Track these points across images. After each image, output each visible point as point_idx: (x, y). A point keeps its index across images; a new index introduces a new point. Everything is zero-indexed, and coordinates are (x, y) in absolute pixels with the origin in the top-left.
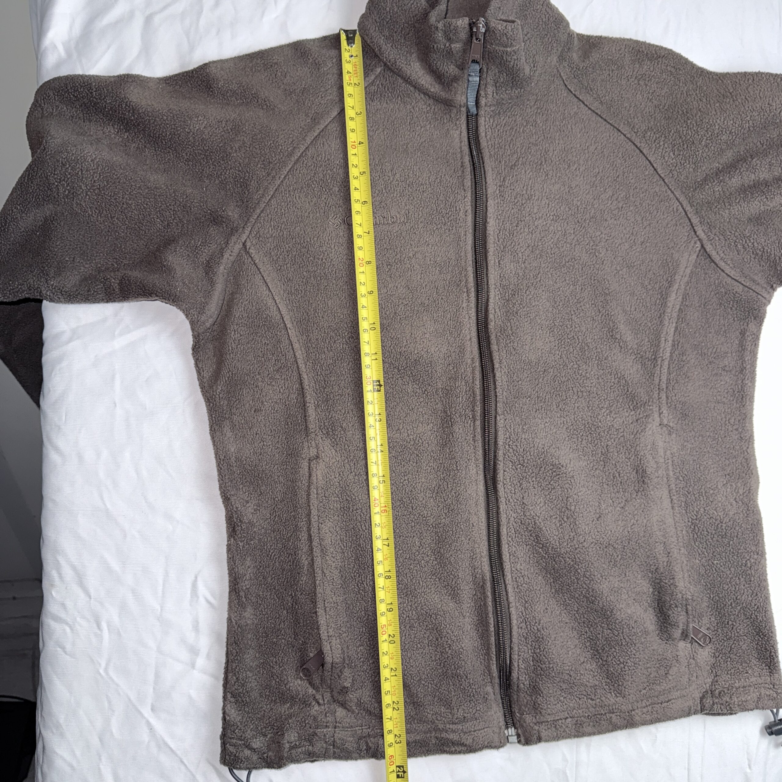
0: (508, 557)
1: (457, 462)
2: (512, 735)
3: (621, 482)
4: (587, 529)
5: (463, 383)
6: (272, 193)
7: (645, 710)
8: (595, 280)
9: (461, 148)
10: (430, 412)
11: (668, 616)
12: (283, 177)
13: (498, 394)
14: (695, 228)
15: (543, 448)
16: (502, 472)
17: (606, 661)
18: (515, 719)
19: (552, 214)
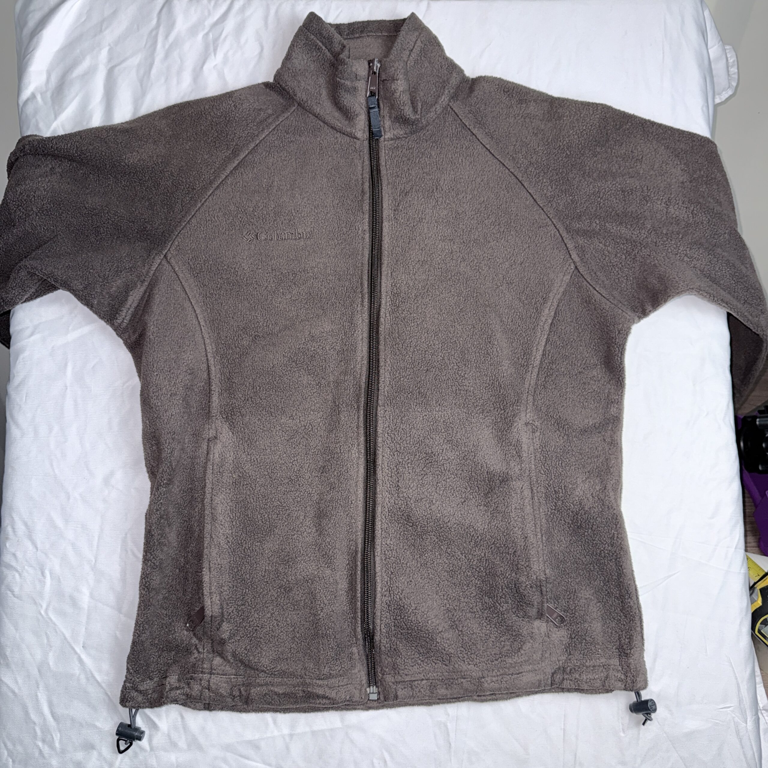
0: (380, 532)
1: (341, 446)
2: (373, 693)
3: (487, 472)
4: (452, 511)
5: (352, 378)
6: (193, 213)
7: (494, 679)
8: (477, 292)
9: (362, 175)
10: (322, 402)
11: (524, 596)
13: (380, 388)
14: (570, 252)
15: (419, 438)
16: (381, 457)
17: (461, 631)
18: (377, 679)
19: (440, 235)
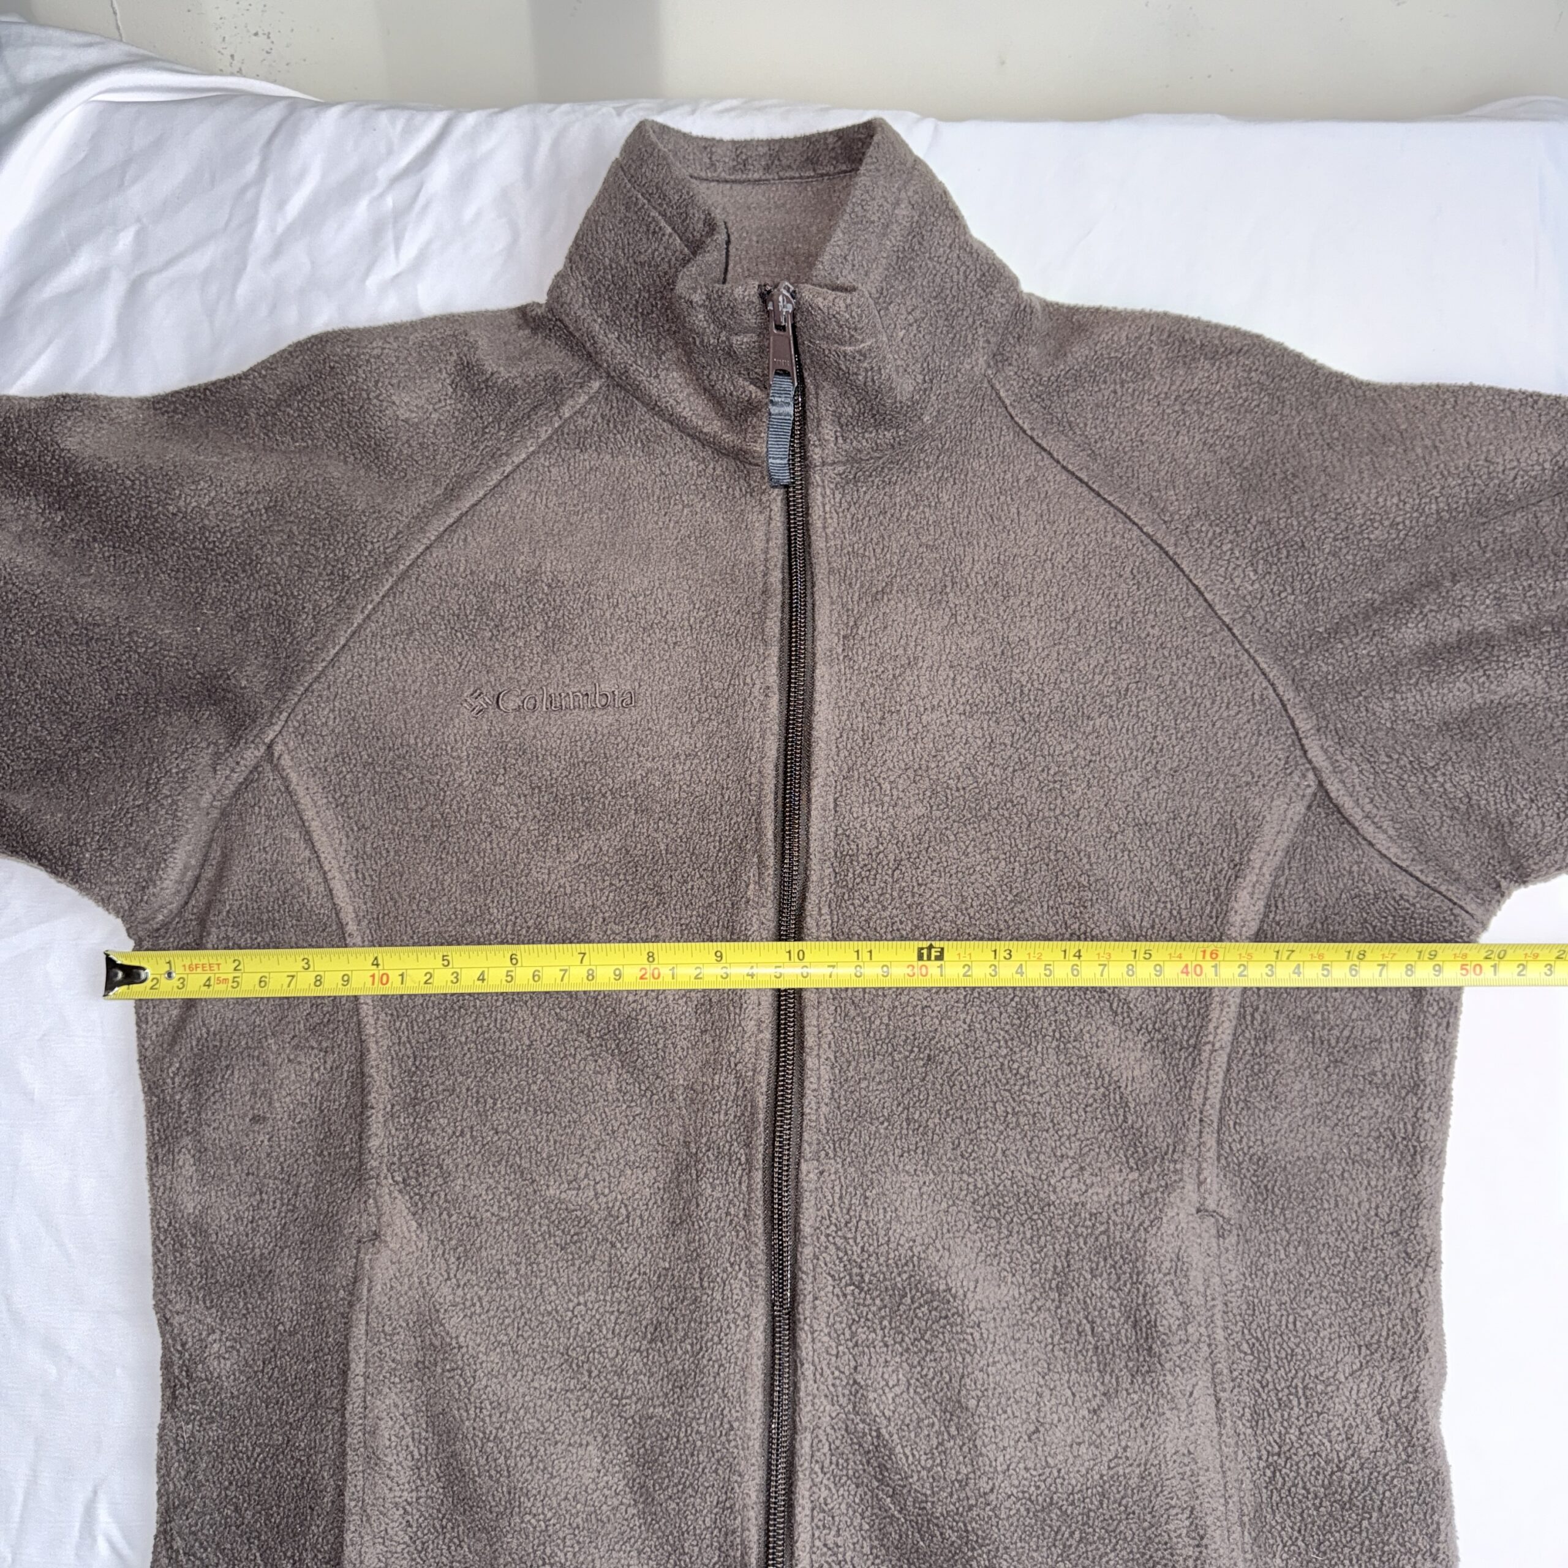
0: (808, 1511)
1: (702, 1269)
3: (1096, 1348)
4: (1001, 1459)
5: (732, 1078)
6: (342, 642)
8: (1058, 851)
9: (766, 551)
10: (654, 1141)
12: (370, 607)
13: (807, 1110)
14: (1304, 741)
15: (911, 1248)
16: (810, 1298)
19: (961, 701)
